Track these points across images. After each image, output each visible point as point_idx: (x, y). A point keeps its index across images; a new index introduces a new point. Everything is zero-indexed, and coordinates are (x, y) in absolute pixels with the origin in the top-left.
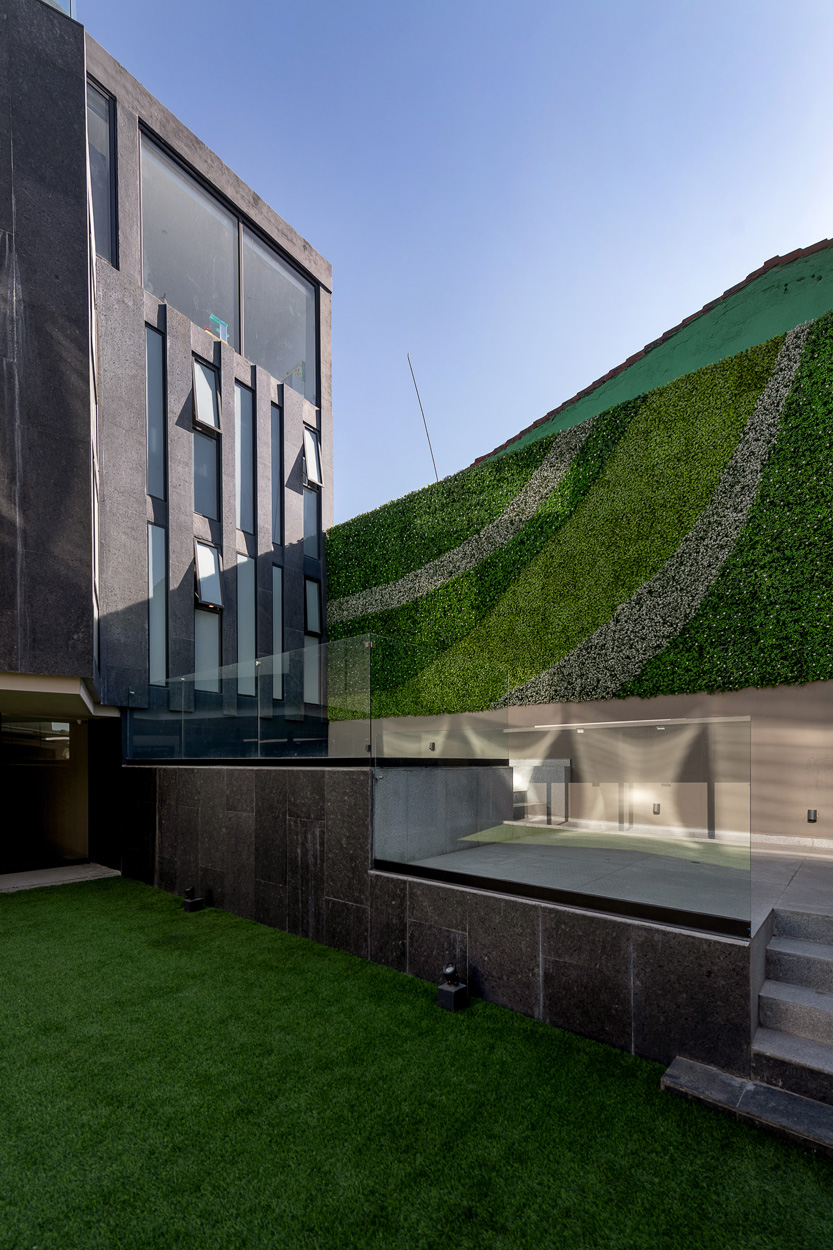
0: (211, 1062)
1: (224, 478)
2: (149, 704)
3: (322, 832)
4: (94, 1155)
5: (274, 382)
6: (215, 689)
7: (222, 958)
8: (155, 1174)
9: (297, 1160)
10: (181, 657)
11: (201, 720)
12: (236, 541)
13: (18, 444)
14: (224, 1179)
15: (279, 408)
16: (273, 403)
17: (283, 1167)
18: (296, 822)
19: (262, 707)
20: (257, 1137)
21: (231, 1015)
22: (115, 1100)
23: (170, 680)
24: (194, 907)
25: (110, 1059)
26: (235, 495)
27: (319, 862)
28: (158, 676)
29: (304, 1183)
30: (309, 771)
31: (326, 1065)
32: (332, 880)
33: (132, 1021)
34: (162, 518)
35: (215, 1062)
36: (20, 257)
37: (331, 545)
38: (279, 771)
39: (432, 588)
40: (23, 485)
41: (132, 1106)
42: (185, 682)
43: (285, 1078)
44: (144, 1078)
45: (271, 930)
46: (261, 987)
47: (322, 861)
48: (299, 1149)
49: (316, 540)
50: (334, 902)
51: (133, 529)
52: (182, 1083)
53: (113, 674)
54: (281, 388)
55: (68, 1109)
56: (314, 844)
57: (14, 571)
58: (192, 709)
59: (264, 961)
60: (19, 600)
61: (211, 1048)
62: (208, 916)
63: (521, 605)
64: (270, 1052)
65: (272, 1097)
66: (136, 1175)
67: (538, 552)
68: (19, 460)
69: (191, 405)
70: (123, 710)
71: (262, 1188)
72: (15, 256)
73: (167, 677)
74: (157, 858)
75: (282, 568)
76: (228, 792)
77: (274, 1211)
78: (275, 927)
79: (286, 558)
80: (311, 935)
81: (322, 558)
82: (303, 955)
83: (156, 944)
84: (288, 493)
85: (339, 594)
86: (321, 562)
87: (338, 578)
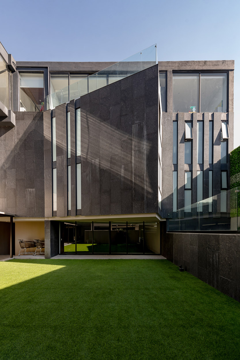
0: (177, 310)
1: (193, 151)
2: (173, 217)
3: (219, 255)
4: (150, 318)
5: (210, 114)
6: (190, 211)
7: (186, 285)
8: (160, 328)
9: (195, 346)
10: (181, 204)
11: (186, 220)
12: (197, 167)
14: (175, 339)
15: (212, 121)
16: (210, 121)
17: (190, 345)
18: (210, 250)
19: (200, 216)
20: (185, 334)
21: (185, 301)
22: (156, 309)
23: (178, 210)
24: (182, 270)
25: (156, 300)
26: (197, 155)
27: (218, 264)
28: (175, 210)
29: (195, 353)
30: (214, 235)
31: (211, 326)
32: (222, 271)
33: (162, 293)
34: (176, 169)
35: (178, 310)
37: (232, 157)
38: (205, 235)
41: (158, 312)
42: (180, 211)
43: (196, 323)
44: (162, 307)
45: (203, 282)
46: (195, 296)
47: (219, 264)
48: (196, 344)
49: (226, 157)
50: (223, 278)
51: (169, 174)
52: (170, 312)
53: (165, 210)
54: (213, 114)
55: (147, 306)
56: (216, 258)
58: (184, 217)
59: (198, 290)
60: (145, 198)
61: (178, 307)
62: (185, 274)
64: (194, 315)
65: (192, 327)
66: (156, 326)
69: (184, 135)
70: (167, 219)
71: (183, 347)
73: (177, 209)
74: (174, 256)
75: (212, 171)
76: (190, 240)
77: (185, 354)
78: (204, 281)
79: (214, 167)
80: (215, 287)
81: (228, 163)
82: (211, 292)
83: (171, 277)
84: (215, 147)
85: (235, 173)
86: (228, 164)
87: (235, 168)
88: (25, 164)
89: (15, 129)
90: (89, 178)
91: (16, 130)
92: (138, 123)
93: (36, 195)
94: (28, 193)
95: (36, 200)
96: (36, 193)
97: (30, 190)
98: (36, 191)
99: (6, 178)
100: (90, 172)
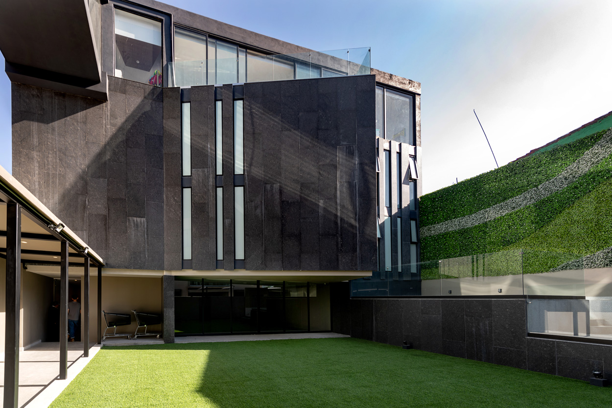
1: (380, 189)
5: (398, 143)
12: (384, 211)
13: (357, 204)
15: (399, 154)
16: (397, 152)
26: (383, 194)
32: (498, 340)
36: (358, 151)
37: (423, 203)
39: (499, 216)
40: (359, 216)
49: (415, 202)
50: (500, 348)
54: (400, 145)
57: (356, 241)
63: (575, 218)
67: (590, 191)
68: (358, 209)
72: (357, 151)
74: (374, 331)
75: (401, 217)
79: (403, 213)
80: (484, 360)
81: (417, 209)
84: (403, 186)
85: (428, 224)
86: (417, 211)
87: (427, 217)
88: (127, 173)
89: (106, 106)
90: (262, 212)
91: (109, 107)
92: (345, 145)
93: (147, 231)
94: (132, 224)
95: (148, 238)
96: (147, 225)
97: (137, 221)
98: (147, 223)
99: (87, 193)
100: (262, 202)
